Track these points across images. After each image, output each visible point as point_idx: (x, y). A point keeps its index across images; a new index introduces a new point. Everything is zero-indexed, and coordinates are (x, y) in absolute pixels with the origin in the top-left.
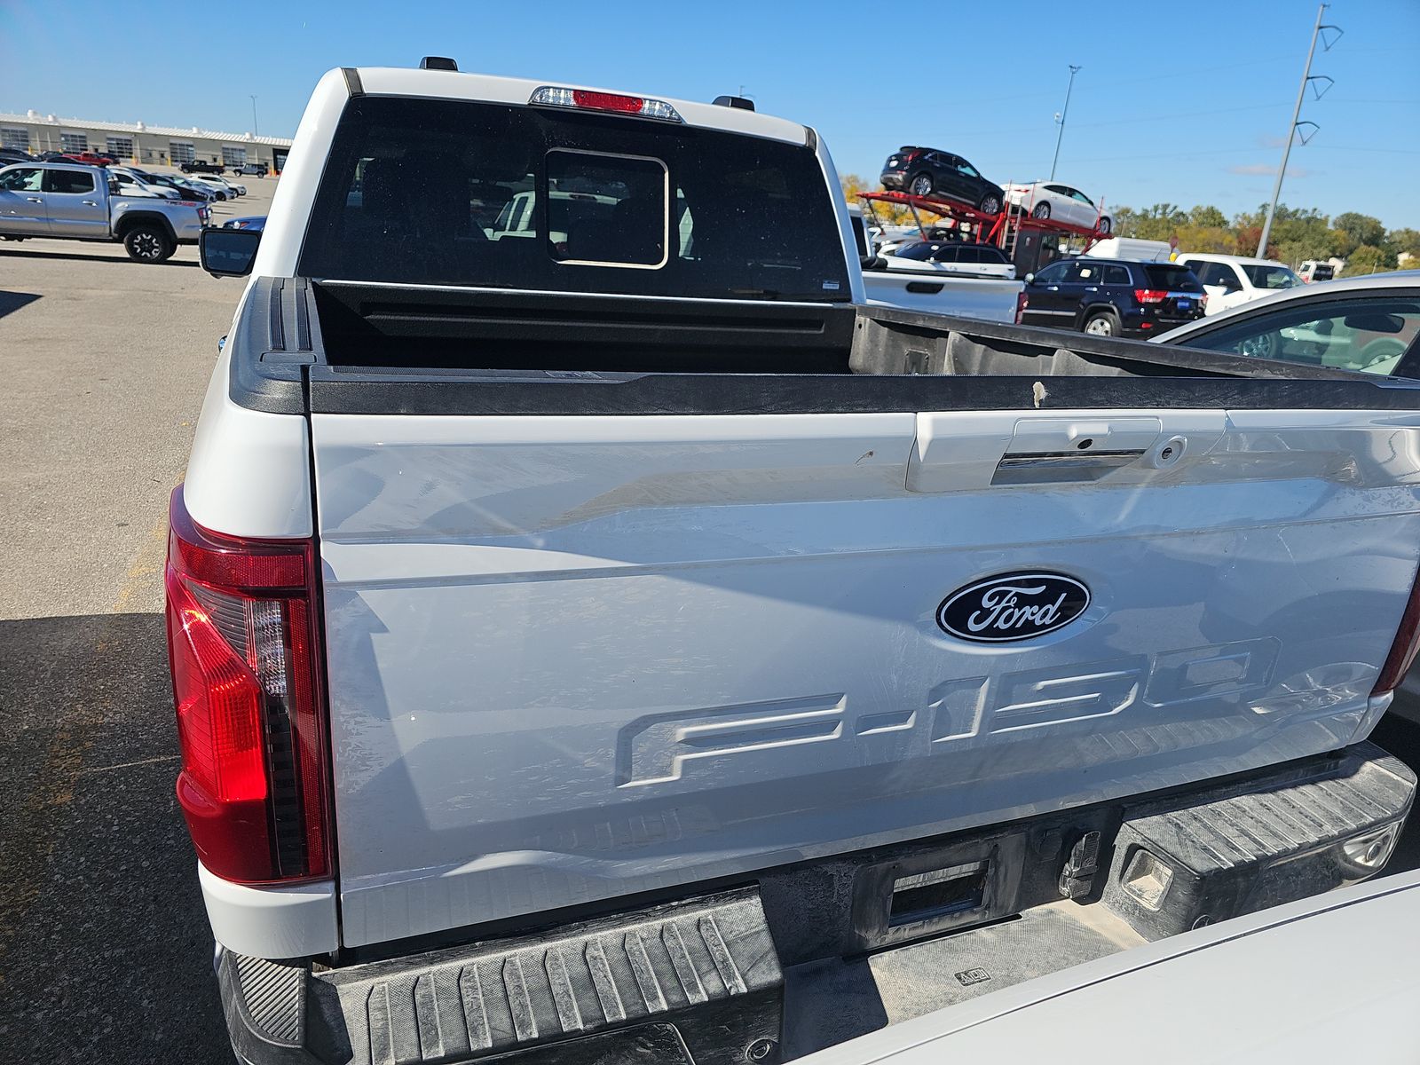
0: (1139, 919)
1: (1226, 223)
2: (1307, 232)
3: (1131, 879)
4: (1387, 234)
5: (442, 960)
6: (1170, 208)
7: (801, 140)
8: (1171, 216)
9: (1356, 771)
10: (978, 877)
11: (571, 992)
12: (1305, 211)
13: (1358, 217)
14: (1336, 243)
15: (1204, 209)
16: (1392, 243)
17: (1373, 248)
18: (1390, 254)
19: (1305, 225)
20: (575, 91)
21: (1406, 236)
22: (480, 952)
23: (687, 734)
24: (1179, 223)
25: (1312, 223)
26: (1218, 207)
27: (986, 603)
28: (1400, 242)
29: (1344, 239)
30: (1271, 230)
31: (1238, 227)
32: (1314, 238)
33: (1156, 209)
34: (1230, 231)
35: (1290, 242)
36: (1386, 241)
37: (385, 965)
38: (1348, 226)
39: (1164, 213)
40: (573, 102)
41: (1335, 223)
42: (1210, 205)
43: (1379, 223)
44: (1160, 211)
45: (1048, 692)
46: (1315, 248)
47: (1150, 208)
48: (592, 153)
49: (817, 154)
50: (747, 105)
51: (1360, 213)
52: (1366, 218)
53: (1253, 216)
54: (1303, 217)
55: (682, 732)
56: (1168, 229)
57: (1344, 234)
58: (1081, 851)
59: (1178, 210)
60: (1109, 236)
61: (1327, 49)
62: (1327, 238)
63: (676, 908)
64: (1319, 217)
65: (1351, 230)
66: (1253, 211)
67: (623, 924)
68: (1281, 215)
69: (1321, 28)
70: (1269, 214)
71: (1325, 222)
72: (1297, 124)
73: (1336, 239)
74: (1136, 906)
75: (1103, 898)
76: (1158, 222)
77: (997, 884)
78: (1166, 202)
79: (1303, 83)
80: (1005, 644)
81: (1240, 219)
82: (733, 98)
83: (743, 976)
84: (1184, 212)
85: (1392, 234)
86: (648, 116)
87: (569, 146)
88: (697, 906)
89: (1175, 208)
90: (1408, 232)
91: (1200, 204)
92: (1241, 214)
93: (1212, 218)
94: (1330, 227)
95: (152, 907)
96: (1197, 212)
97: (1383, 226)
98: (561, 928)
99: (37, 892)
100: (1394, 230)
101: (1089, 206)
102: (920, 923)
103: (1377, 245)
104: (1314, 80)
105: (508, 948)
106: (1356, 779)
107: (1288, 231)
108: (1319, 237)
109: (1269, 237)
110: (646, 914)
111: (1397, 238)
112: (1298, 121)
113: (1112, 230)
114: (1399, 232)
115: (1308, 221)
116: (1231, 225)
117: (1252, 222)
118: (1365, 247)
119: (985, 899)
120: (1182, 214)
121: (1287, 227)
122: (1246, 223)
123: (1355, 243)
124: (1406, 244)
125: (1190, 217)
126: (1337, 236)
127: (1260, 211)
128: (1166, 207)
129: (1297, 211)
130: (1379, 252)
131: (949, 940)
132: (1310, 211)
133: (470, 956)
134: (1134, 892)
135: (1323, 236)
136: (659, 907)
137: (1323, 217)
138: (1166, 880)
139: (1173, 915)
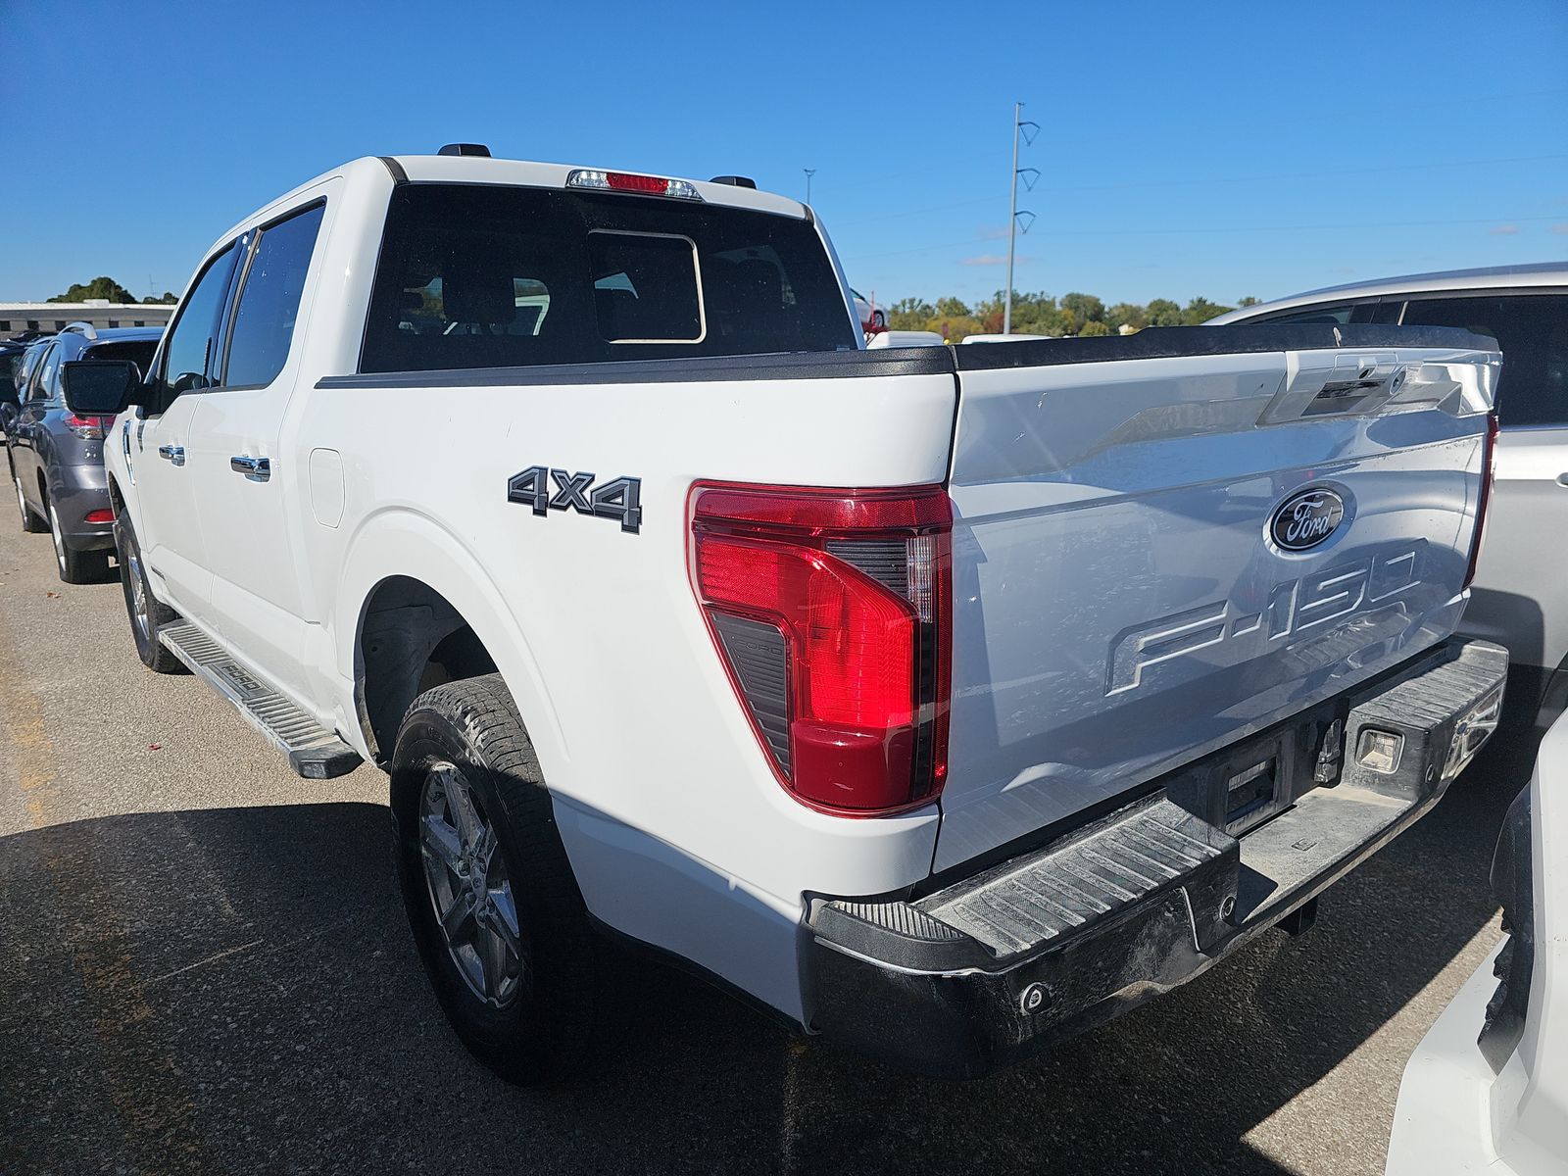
0: (1379, 785)
1: (969, 312)
2: (1039, 314)
3: (1363, 757)
4: (1106, 309)
5: (989, 880)
6: (916, 304)
7: (802, 215)
8: (918, 309)
9: (1460, 654)
10: (1271, 773)
11: (1102, 879)
12: (1034, 295)
13: (1079, 296)
14: (1066, 322)
15: (947, 300)
16: (1113, 317)
17: (1098, 324)
18: (1113, 327)
19: (1037, 308)
20: (608, 173)
21: (1122, 310)
22: (1011, 869)
23: (1146, 643)
24: (927, 316)
25: (1042, 305)
26: (960, 298)
27: (1296, 517)
28: (1119, 316)
29: (1072, 317)
30: (1011, 315)
31: (980, 315)
32: (1046, 320)
33: (904, 304)
34: (973, 319)
35: (1027, 325)
36: (1107, 316)
37: (955, 888)
38: (1074, 305)
39: (912, 307)
40: (605, 184)
41: (1061, 304)
42: (952, 296)
43: (1098, 300)
44: (908, 305)
45: (1326, 593)
46: (1049, 328)
47: (898, 303)
48: (627, 233)
49: (815, 227)
50: (749, 184)
51: (1081, 292)
52: (1087, 297)
53: (991, 303)
54: (1034, 301)
55: (1143, 641)
56: (920, 322)
57: (1071, 313)
58: (1331, 738)
59: (924, 303)
60: (884, 329)
61: (1029, 143)
62: (1058, 318)
63: (1121, 813)
64: (1047, 299)
65: (1076, 308)
66: (990, 300)
67: (1093, 832)
68: (1016, 300)
69: (1020, 124)
70: (1007, 300)
71: (1053, 303)
72: (1016, 214)
73: (1065, 319)
74: (1375, 775)
75: (1343, 780)
76: (908, 315)
77: (1282, 779)
78: (911, 297)
79: (1014, 176)
80: (1307, 551)
81: (980, 307)
82: (737, 178)
83: (1209, 845)
84: (931, 304)
85: (1111, 309)
86: (671, 197)
87: (606, 227)
88: (1133, 811)
89: (921, 301)
90: (1123, 306)
91: (943, 296)
92: (980, 302)
93: (955, 308)
94: (1058, 308)
95: (342, 1082)
96: (942, 304)
97: (1102, 302)
98: (1057, 841)
99: (191, 1105)
100: (1112, 306)
101: (861, 301)
102: (1242, 819)
103: (1100, 321)
104: (1023, 173)
105: (1027, 864)
106: (1462, 659)
107: (1024, 315)
108: (1050, 318)
109: (1011, 321)
110: (1105, 821)
111: (1116, 312)
112: (1017, 211)
113: (886, 323)
114: (1116, 307)
115: (1039, 303)
116: (974, 314)
117: (992, 309)
118: (1091, 323)
119: (1275, 795)
120: (928, 307)
121: (1022, 311)
122: (986, 311)
123: (1082, 321)
124: (1124, 317)
125: (937, 309)
126: (1065, 315)
127: (996, 298)
128: (912, 301)
129: (1028, 295)
130: (1103, 326)
131: (1266, 828)
132: (1039, 294)
133: (1005, 874)
134: (1369, 765)
135: (1054, 316)
136: (1112, 814)
137: (1050, 299)
138: (1390, 750)
139: (1411, 770)
